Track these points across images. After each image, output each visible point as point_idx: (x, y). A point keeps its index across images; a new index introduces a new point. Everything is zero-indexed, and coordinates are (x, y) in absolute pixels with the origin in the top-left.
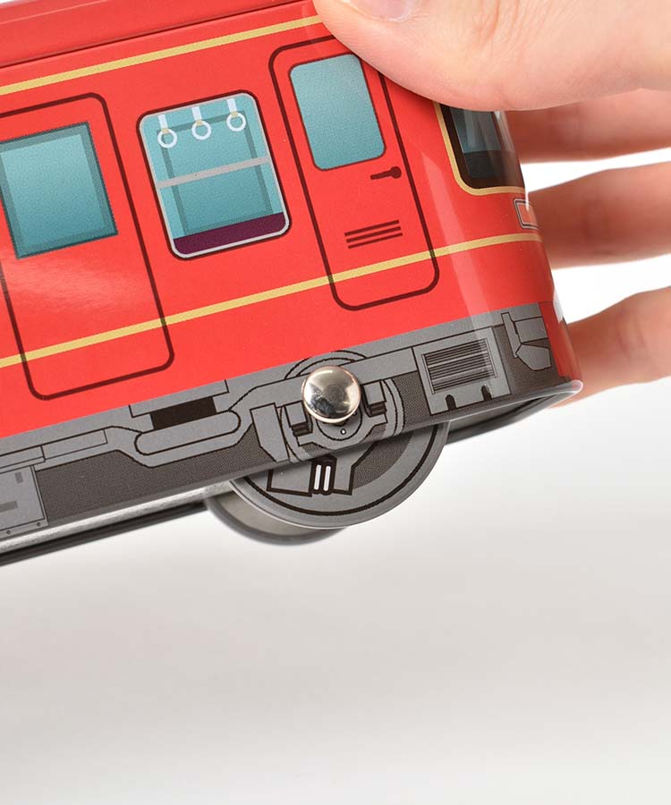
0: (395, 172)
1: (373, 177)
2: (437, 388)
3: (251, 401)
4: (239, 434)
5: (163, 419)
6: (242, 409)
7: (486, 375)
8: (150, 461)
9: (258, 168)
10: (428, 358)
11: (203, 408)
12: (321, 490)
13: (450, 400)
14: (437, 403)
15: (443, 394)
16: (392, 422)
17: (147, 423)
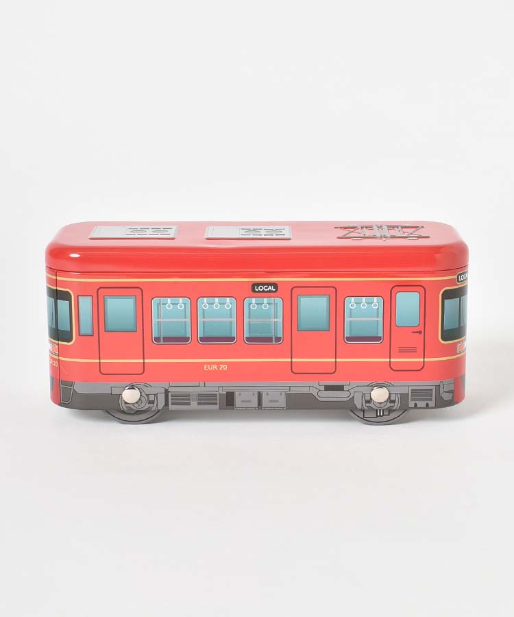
0: (420, 332)
1: (413, 332)
2: (412, 400)
3: (356, 390)
4: (348, 399)
5: (328, 388)
6: (352, 391)
7: (431, 400)
8: (320, 399)
9: (378, 321)
10: (412, 390)
11: (340, 388)
12: (380, 416)
13: (416, 404)
14: (411, 404)
15: (414, 402)
16: (396, 407)
17: (323, 388)
